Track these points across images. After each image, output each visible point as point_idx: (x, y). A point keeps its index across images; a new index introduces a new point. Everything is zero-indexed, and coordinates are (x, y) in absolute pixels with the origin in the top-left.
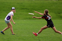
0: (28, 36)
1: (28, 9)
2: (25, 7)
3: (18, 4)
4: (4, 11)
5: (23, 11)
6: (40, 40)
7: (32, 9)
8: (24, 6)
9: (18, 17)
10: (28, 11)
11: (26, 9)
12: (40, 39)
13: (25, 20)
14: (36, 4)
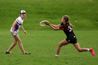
0: (48, 56)
1: (49, 14)
2: (43, 11)
3: (33, 5)
4: (10, 16)
5: (41, 17)
6: (67, 63)
7: (55, 14)
8: (42, 9)
9: (33, 26)
10: (48, 16)
11: (45, 13)
12: (68, 61)
13: (43, 31)
14: (61, 5)
